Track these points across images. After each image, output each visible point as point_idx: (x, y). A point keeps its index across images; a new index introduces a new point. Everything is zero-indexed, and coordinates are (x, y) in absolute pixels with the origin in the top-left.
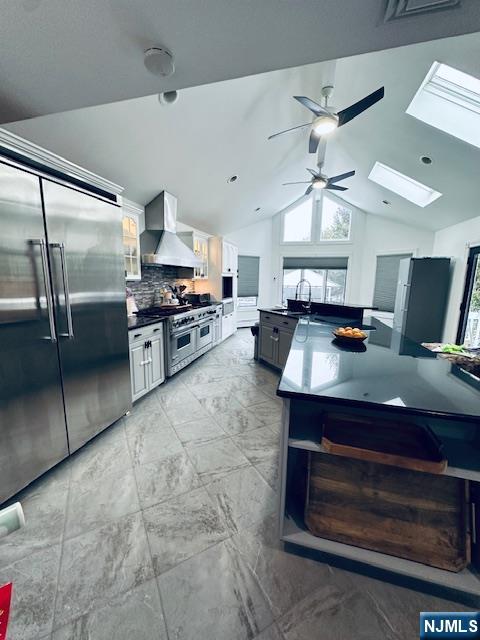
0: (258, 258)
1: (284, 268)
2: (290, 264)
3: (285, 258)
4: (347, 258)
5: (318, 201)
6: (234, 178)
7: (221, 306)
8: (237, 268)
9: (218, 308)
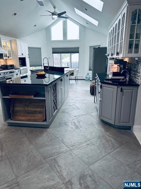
0: (40, 48)
1: (53, 53)
2: (56, 51)
3: (52, 48)
4: (78, 48)
5: (65, 21)
6: (15, 14)
7: (19, 70)
8: (28, 53)
9: (17, 71)
